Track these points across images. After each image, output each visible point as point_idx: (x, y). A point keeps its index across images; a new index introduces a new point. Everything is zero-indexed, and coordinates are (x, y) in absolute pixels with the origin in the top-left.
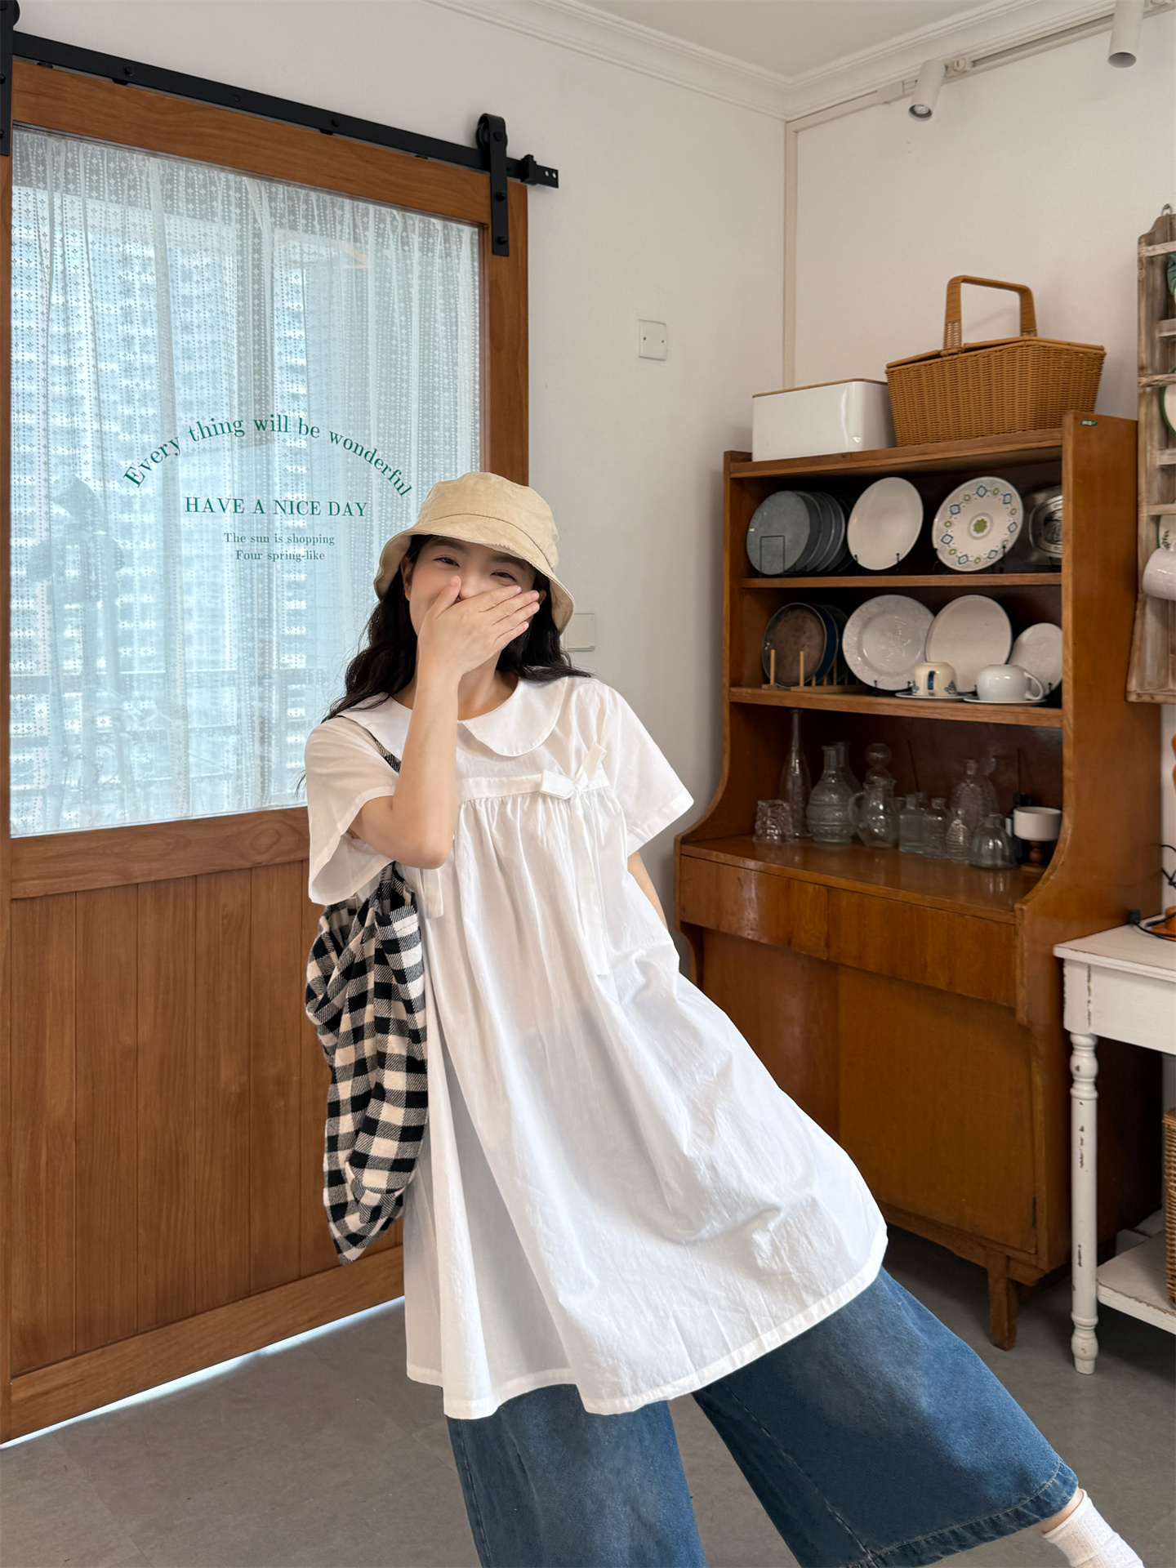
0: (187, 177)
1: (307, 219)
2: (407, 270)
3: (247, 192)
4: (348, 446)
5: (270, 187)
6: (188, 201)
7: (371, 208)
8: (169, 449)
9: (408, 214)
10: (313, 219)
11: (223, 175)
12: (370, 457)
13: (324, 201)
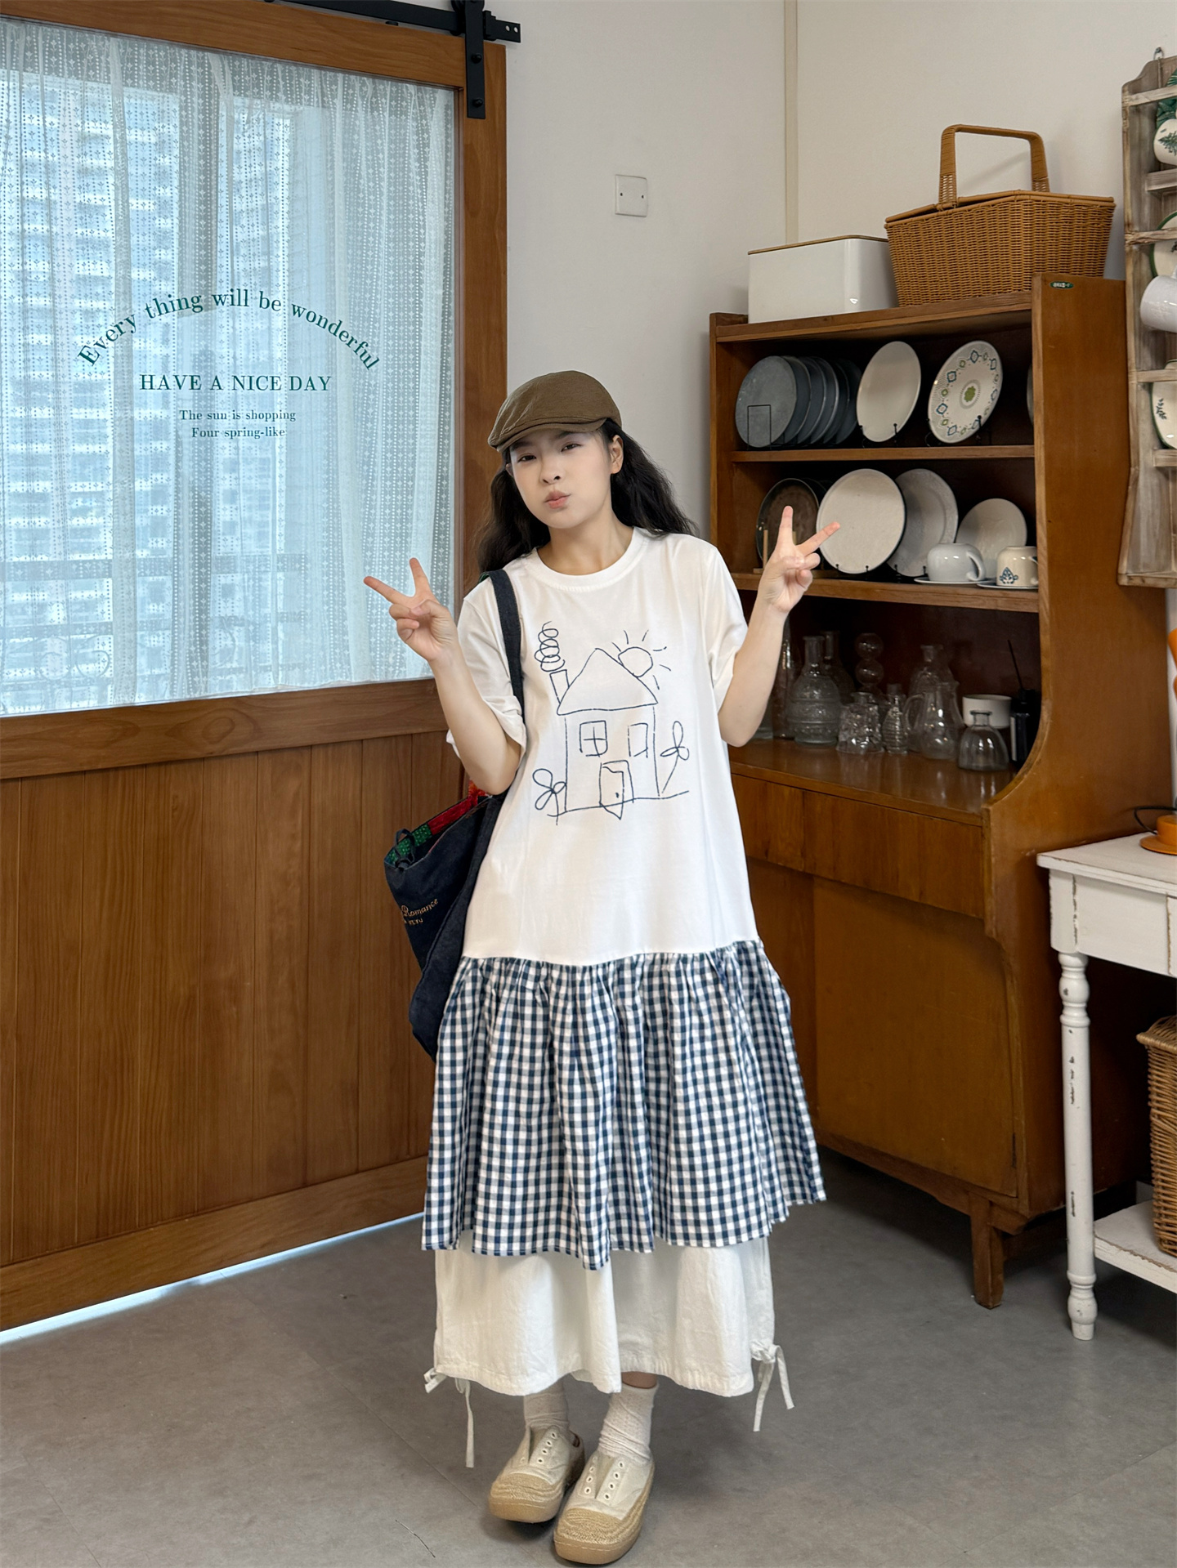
0: (148, 55)
1: (271, 91)
2: (376, 135)
3: (210, 68)
4: (311, 318)
5: (234, 61)
6: (148, 80)
7: (340, 76)
8: (125, 326)
9: (377, 81)
10: (278, 90)
11: (184, 52)
12: (335, 329)
13: (290, 71)
